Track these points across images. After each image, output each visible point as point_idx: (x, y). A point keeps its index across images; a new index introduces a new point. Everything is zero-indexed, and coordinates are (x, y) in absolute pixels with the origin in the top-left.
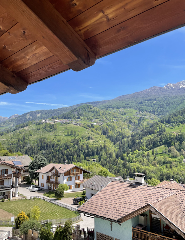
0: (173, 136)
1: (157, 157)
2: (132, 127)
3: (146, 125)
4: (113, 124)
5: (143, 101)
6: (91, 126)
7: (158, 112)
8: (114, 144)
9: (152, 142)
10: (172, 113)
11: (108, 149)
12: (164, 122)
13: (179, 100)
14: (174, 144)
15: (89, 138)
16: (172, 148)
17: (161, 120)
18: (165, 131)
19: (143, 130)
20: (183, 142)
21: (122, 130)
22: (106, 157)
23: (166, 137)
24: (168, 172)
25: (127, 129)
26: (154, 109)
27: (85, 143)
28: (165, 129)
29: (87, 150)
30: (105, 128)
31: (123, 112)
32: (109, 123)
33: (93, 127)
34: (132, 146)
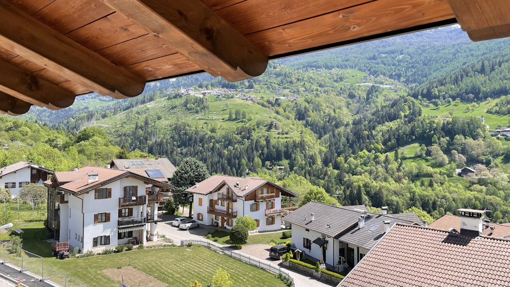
0: (438, 124)
1: (404, 165)
2: (355, 106)
3: (383, 102)
4: (317, 98)
5: (377, 54)
6: (274, 102)
7: (406, 76)
8: (320, 138)
9: (394, 135)
10: (435, 78)
11: (307, 148)
12: (420, 97)
13: (449, 53)
14: (439, 139)
15: (270, 127)
16: (435, 148)
17: (413, 92)
18: (420, 115)
19: (376, 112)
20: (456, 137)
21: (334, 111)
22: (304, 162)
23: (423, 127)
24: (425, 193)
25: (345, 111)
26: (398, 70)
27: (263, 136)
28: (420, 110)
29: (267, 148)
30: (303, 106)
31: (337, 75)
32: (310, 96)
33: (279, 105)
34: (355, 142)
